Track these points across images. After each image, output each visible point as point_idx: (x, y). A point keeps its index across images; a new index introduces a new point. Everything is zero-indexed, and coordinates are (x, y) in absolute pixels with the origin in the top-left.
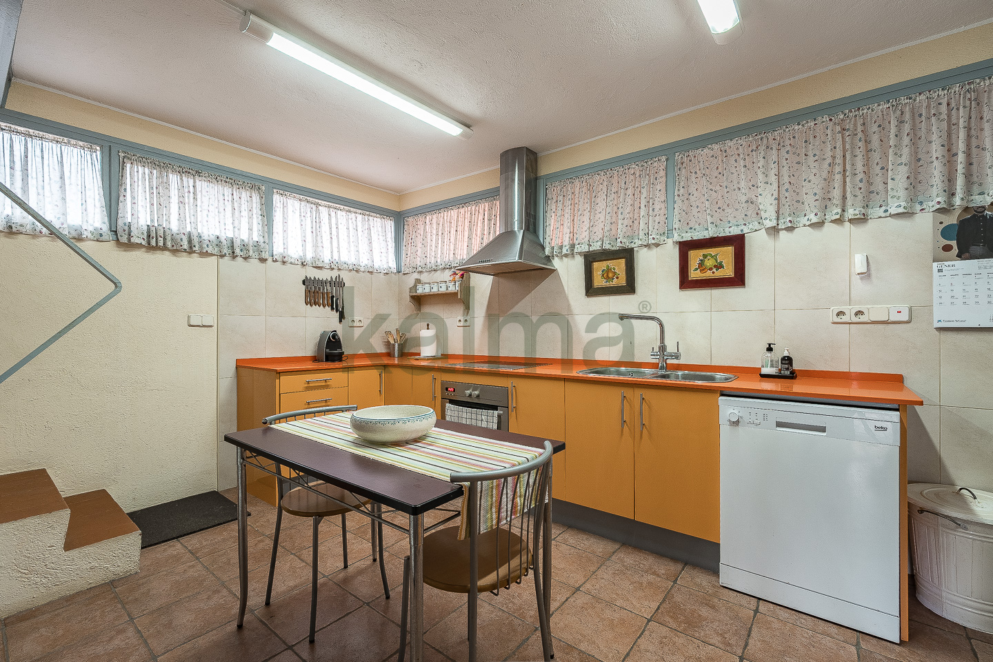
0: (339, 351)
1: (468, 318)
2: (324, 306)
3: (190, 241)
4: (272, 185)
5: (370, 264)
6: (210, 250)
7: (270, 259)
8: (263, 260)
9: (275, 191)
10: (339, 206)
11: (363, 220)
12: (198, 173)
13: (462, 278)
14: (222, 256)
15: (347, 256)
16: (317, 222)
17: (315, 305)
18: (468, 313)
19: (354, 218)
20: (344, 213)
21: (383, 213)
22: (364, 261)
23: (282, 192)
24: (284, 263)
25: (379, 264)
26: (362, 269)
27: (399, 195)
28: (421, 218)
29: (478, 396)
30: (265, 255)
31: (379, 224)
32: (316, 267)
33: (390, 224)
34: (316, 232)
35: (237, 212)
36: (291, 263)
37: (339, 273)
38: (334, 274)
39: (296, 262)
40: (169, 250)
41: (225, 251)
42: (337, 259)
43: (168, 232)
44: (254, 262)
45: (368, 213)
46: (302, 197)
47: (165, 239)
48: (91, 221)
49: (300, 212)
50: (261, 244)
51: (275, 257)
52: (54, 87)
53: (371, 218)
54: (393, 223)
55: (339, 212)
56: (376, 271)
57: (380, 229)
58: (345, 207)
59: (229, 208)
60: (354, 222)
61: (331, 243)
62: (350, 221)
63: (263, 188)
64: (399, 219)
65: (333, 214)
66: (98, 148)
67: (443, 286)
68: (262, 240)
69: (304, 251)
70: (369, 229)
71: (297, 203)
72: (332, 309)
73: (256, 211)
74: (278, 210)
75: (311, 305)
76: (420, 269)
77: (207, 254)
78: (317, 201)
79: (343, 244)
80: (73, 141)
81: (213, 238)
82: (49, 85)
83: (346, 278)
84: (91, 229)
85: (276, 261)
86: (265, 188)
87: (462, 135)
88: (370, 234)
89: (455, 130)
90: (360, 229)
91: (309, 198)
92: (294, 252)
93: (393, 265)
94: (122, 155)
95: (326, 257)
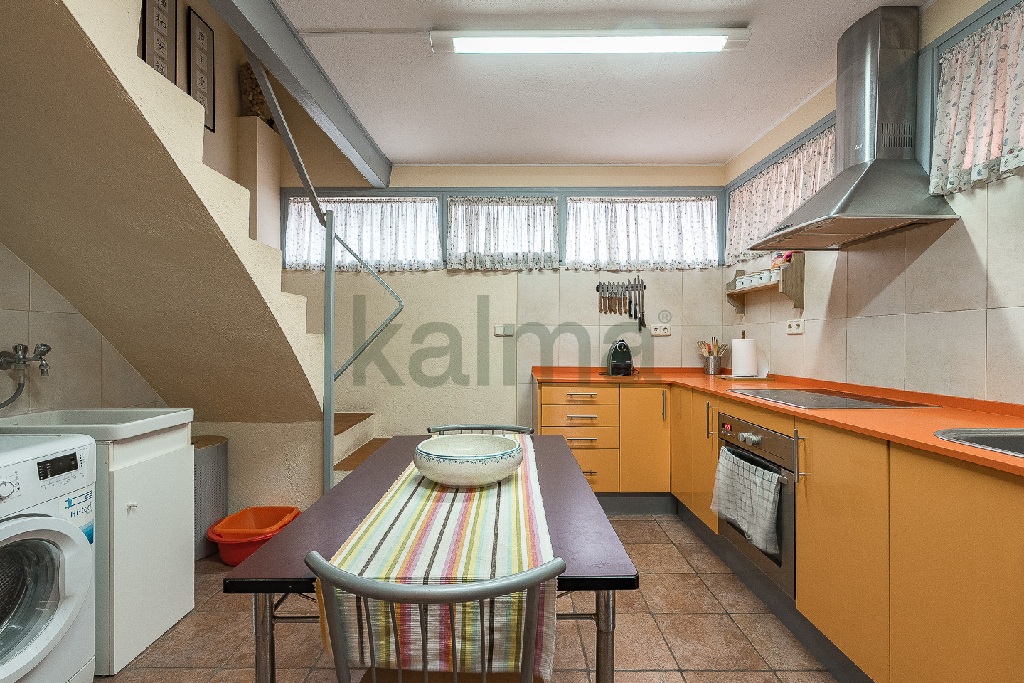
0: (628, 363)
1: (801, 321)
2: (620, 313)
3: (493, 262)
4: (565, 194)
5: (678, 259)
6: (509, 266)
7: (562, 269)
8: (555, 270)
9: (569, 198)
10: (639, 198)
11: (671, 208)
12: (501, 200)
13: (789, 261)
14: (521, 270)
15: (647, 254)
16: (613, 222)
17: (610, 312)
18: (801, 314)
19: (659, 208)
20: (646, 206)
21: (700, 193)
22: (671, 256)
23: (575, 198)
24: (577, 270)
25: (693, 258)
26: (668, 267)
27: (723, 164)
28: (746, 187)
29: (756, 444)
30: (556, 265)
31: (694, 209)
32: (611, 271)
33: (710, 207)
34: (612, 233)
35: (531, 227)
36: (584, 270)
37: (639, 274)
38: (632, 277)
39: (589, 268)
40: (480, 271)
41: (522, 266)
42: (636, 259)
43: (478, 255)
44: (548, 272)
45: (677, 198)
46: (596, 198)
47: (475, 263)
48: (431, 256)
49: (594, 214)
50: (553, 254)
51: (567, 265)
52: (415, 163)
53: (682, 204)
54: (714, 203)
55: (640, 205)
56: (688, 267)
57: (695, 215)
58: (647, 198)
59: (525, 227)
60: (659, 213)
61: (629, 242)
62: (654, 212)
63: (556, 199)
64: (723, 196)
65: (632, 209)
66: (437, 199)
67: (765, 276)
68: (553, 251)
69: (597, 254)
70: (679, 218)
71: (591, 206)
72: (630, 315)
73: (550, 223)
74: (571, 217)
75: (606, 313)
76: (741, 257)
77: (506, 271)
78: (613, 198)
79: (644, 242)
80: (422, 198)
81: (511, 255)
82: (407, 163)
83: (646, 278)
84: (431, 262)
85: (568, 269)
86: (558, 198)
87: (730, 45)
88: (680, 223)
89: (714, 42)
90: (666, 220)
91: (604, 198)
92: (587, 257)
93: (713, 256)
94: (449, 199)
95: (622, 258)
